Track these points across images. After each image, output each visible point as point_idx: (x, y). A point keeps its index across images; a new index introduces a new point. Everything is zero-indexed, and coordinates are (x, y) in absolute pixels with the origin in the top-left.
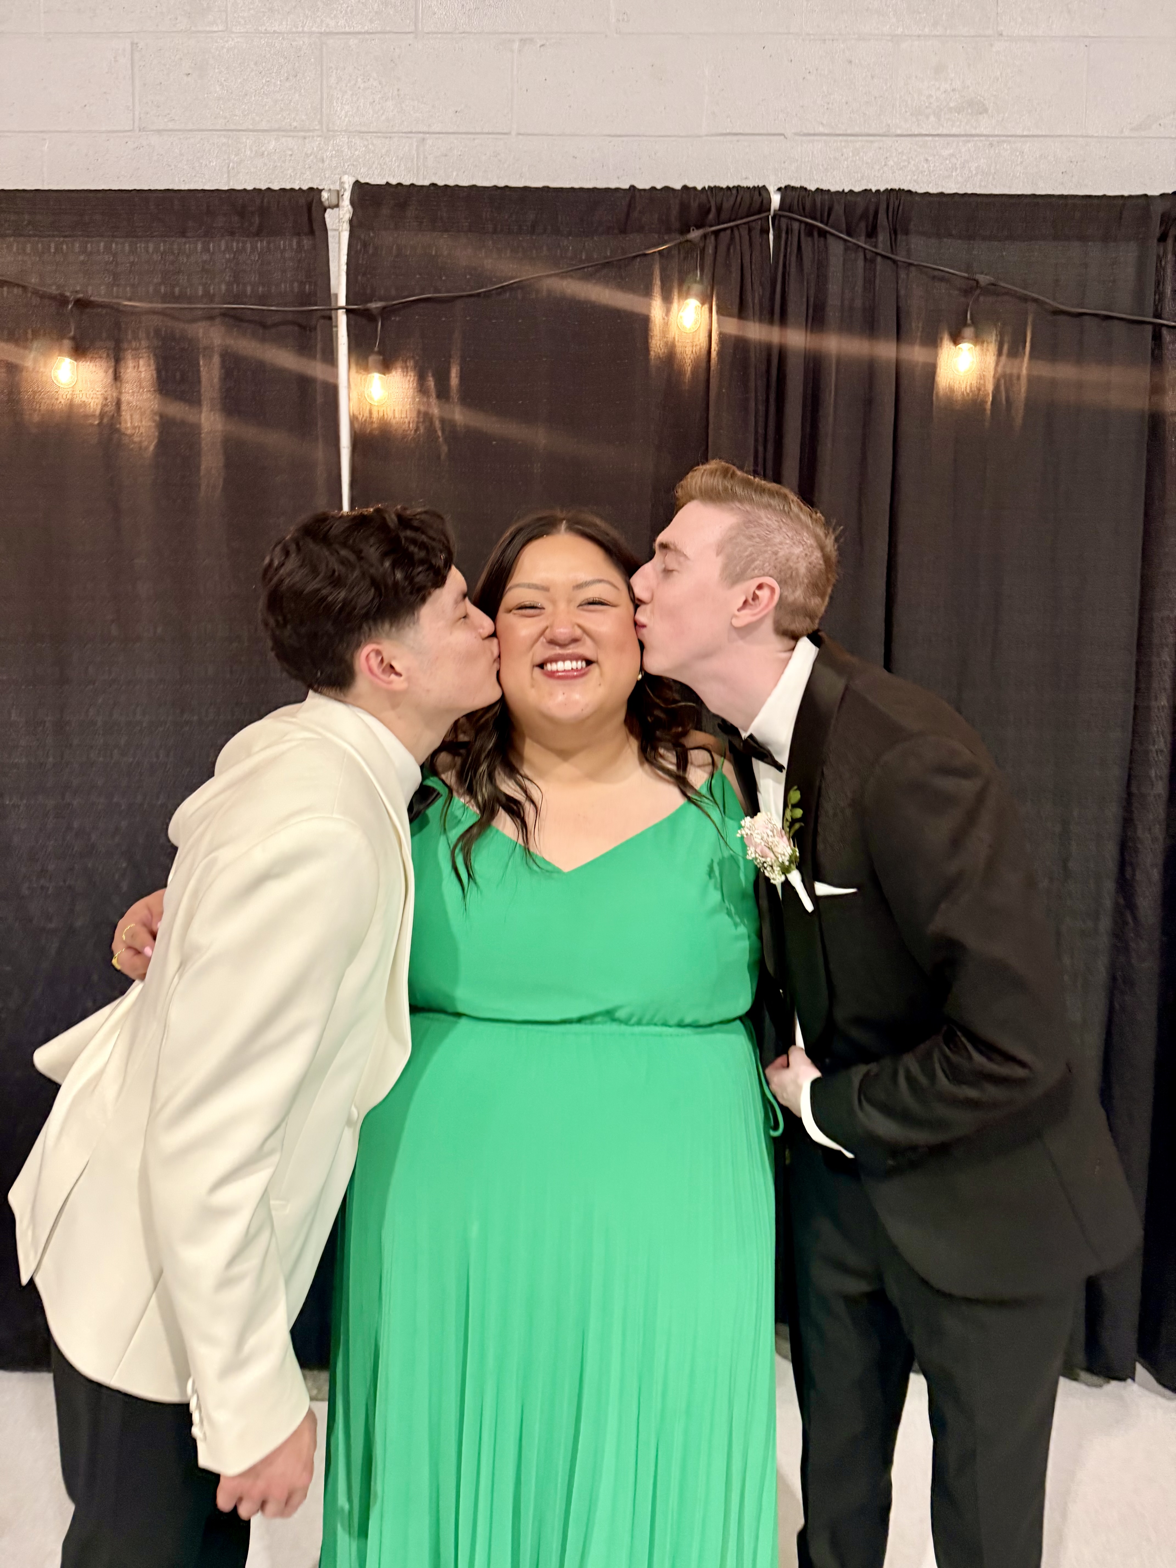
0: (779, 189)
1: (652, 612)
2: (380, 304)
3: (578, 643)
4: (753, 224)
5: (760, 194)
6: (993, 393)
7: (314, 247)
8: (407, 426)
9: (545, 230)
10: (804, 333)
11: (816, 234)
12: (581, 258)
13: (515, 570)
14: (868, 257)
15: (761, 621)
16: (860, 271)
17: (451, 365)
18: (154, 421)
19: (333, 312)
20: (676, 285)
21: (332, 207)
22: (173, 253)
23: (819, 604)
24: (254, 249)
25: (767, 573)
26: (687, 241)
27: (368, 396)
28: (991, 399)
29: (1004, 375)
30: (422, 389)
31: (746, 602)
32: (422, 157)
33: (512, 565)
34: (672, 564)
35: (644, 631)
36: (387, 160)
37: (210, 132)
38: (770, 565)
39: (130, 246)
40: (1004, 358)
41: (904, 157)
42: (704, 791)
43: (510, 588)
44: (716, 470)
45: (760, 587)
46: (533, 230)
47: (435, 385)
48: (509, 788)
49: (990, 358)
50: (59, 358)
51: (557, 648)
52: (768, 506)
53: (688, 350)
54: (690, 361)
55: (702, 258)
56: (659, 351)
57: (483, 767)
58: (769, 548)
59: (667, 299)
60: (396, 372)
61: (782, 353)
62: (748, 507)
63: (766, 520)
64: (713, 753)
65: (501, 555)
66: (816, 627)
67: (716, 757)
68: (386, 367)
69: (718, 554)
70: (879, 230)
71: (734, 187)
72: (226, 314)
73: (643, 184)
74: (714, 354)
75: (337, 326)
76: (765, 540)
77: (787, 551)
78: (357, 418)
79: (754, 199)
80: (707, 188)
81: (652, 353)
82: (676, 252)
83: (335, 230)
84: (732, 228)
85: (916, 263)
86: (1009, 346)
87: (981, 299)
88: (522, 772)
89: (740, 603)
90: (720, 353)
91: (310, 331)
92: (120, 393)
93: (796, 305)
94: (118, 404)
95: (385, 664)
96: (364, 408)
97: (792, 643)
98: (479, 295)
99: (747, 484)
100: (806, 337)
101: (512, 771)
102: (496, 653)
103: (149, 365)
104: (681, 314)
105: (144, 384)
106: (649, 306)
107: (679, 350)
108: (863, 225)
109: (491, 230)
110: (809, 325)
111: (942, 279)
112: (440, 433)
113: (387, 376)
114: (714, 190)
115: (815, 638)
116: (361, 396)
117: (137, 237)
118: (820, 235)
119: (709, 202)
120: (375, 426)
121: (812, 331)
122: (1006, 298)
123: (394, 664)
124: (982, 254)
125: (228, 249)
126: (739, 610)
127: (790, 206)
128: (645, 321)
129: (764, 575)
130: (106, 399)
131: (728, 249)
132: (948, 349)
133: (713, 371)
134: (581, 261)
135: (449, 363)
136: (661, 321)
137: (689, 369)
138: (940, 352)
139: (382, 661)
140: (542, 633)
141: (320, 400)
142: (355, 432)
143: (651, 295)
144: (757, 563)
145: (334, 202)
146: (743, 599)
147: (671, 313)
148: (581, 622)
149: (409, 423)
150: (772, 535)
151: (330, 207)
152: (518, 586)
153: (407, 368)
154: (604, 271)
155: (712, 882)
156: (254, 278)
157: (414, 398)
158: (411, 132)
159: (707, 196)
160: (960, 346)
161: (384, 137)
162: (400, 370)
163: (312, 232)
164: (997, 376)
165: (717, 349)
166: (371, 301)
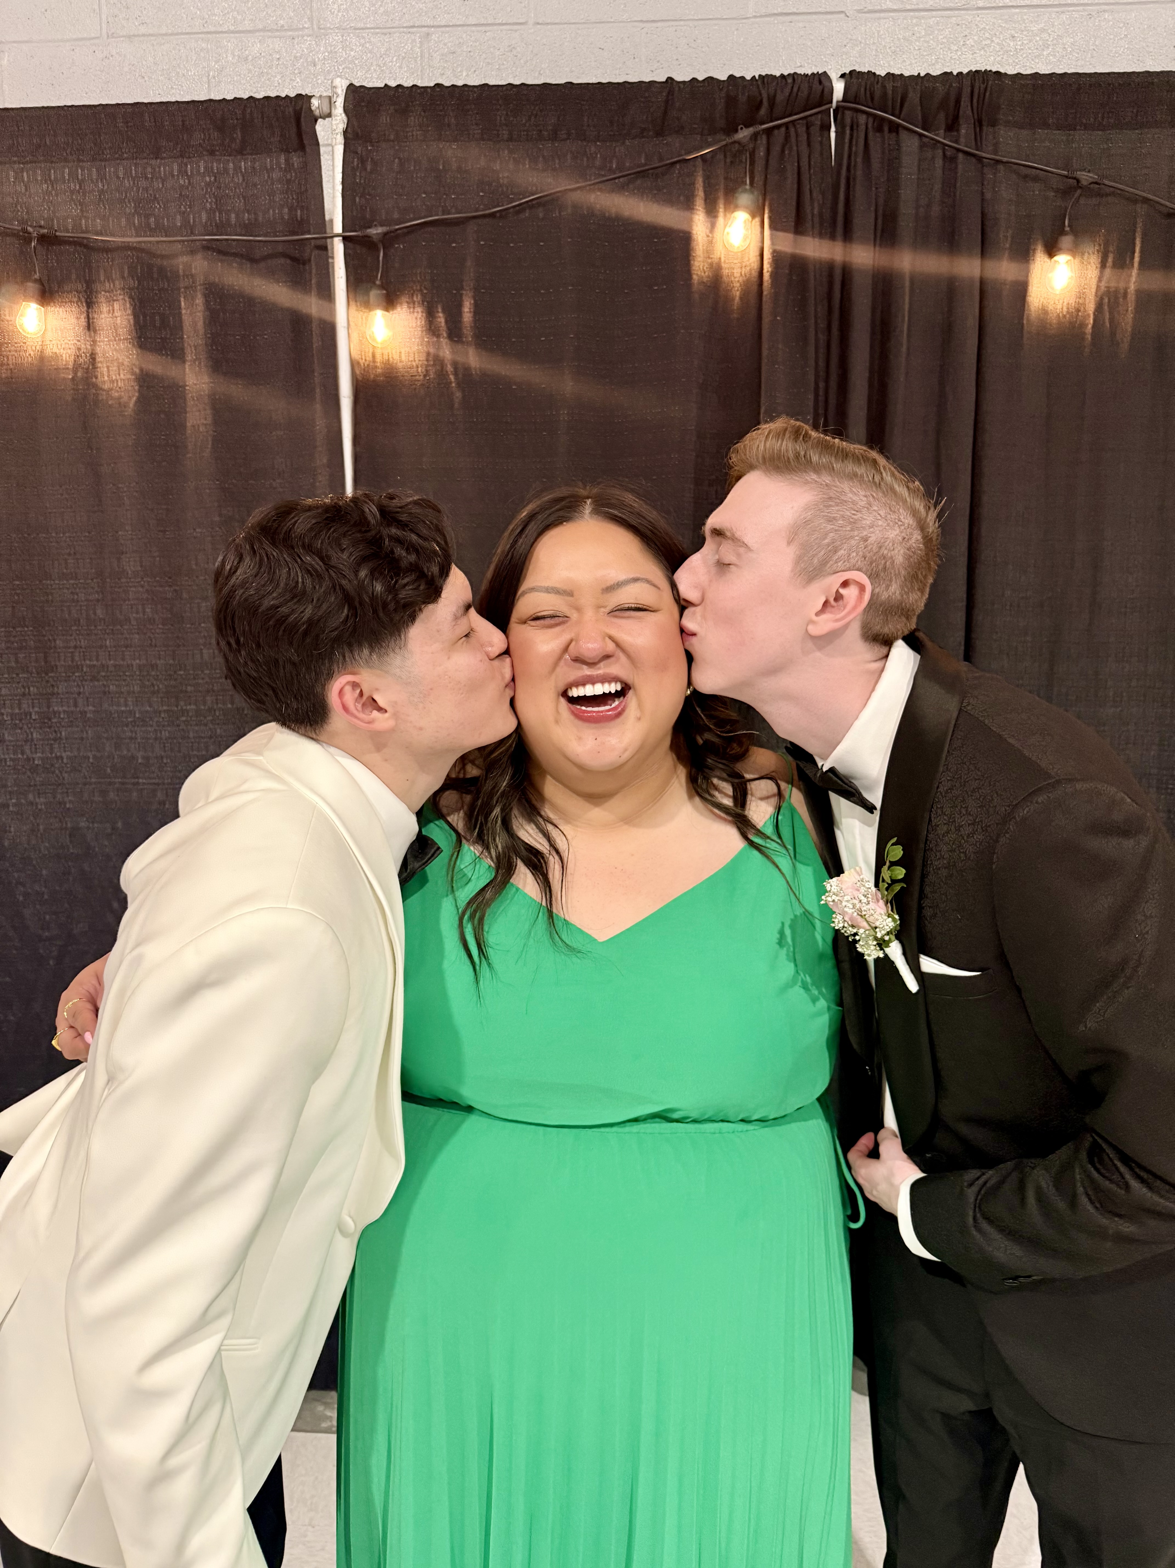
0: (843, 76)
1: (704, 617)
2: (380, 230)
3: (612, 659)
4: (813, 118)
5: (820, 82)
6: (1094, 314)
7: (305, 164)
8: (415, 369)
9: (569, 134)
10: (872, 248)
11: (886, 129)
12: (611, 167)
13: (528, 569)
14: (948, 153)
15: (846, 626)
16: (939, 172)
17: (464, 298)
18: (133, 373)
19: (329, 240)
20: (721, 194)
21: (324, 118)
22: (146, 178)
23: (918, 600)
24: (237, 169)
25: (854, 566)
26: (735, 142)
27: (370, 337)
28: (1092, 321)
29: (1108, 292)
30: (431, 328)
31: (826, 604)
32: (427, 56)
33: (525, 561)
34: (729, 556)
35: (694, 640)
36: (388, 60)
37: (187, 36)
38: (857, 554)
39: (97, 170)
40: (1108, 271)
41: (987, 35)
42: (769, 831)
43: (524, 593)
44: (786, 430)
45: (845, 584)
46: (554, 136)
47: (446, 322)
48: (528, 834)
49: (1092, 272)
50: (24, 303)
51: (585, 667)
52: (853, 476)
53: (737, 272)
54: (738, 285)
55: (752, 163)
56: (703, 274)
57: (497, 811)
58: (856, 533)
59: (711, 211)
60: (402, 308)
61: (847, 272)
62: (826, 479)
63: (850, 495)
64: (779, 782)
65: (511, 547)
66: (914, 626)
67: (783, 785)
68: (390, 302)
69: (789, 543)
70: (961, 121)
71: (789, 75)
72: (208, 247)
73: (681, 76)
74: (766, 276)
75: (333, 258)
76: (851, 523)
77: (880, 535)
78: (358, 363)
79: (813, 89)
80: (757, 78)
81: (695, 277)
82: (722, 157)
83: (328, 145)
84: (786, 125)
85: (1005, 159)
86: (1114, 258)
87: (1082, 201)
88: (543, 813)
89: (820, 606)
90: (774, 275)
91: (304, 264)
92: (94, 341)
93: (863, 218)
94: (93, 356)
95: (365, 698)
96: (367, 350)
97: (884, 650)
98: (493, 215)
99: (826, 448)
100: (875, 254)
101: (533, 812)
102: (508, 675)
103: (125, 310)
104: (727, 230)
105: (120, 331)
106: (690, 221)
107: (725, 272)
108: (942, 116)
109: (506, 137)
110: (878, 238)
111: (1036, 179)
112: (452, 377)
113: (391, 312)
114: (765, 79)
115: (912, 641)
116: (363, 337)
117: (106, 160)
118: (890, 131)
119: (761, 94)
120: (379, 371)
121: (880, 245)
122: (1110, 199)
123: (375, 697)
124: (1083, 147)
125: (208, 171)
126: (817, 614)
127: (856, 97)
128: (685, 239)
129: (849, 569)
130: (79, 349)
131: (783, 151)
132: (1042, 263)
133: (766, 295)
134: (611, 170)
135: (461, 295)
136: (706, 239)
137: (737, 294)
138: (1032, 266)
139: (361, 694)
140: (566, 649)
141: (316, 343)
142: (357, 380)
143: (693, 209)
144: (842, 552)
145: (326, 110)
146: (823, 600)
147: (716, 229)
148: (613, 632)
149: (417, 367)
150: (859, 515)
151: (321, 117)
152: (533, 589)
153: (414, 303)
154: (639, 182)
155: (783, 952)
156: (239, 204)
157: (422, 338)
158: (413, 27)
159: (758, 86)
160: (1056, 258)
161: (383, 34)
162: (405, 306)
163: (302, 147)
164: (1099, 293)
165: (770, 269)
166: (369, 227)
